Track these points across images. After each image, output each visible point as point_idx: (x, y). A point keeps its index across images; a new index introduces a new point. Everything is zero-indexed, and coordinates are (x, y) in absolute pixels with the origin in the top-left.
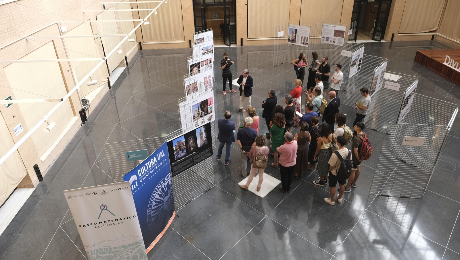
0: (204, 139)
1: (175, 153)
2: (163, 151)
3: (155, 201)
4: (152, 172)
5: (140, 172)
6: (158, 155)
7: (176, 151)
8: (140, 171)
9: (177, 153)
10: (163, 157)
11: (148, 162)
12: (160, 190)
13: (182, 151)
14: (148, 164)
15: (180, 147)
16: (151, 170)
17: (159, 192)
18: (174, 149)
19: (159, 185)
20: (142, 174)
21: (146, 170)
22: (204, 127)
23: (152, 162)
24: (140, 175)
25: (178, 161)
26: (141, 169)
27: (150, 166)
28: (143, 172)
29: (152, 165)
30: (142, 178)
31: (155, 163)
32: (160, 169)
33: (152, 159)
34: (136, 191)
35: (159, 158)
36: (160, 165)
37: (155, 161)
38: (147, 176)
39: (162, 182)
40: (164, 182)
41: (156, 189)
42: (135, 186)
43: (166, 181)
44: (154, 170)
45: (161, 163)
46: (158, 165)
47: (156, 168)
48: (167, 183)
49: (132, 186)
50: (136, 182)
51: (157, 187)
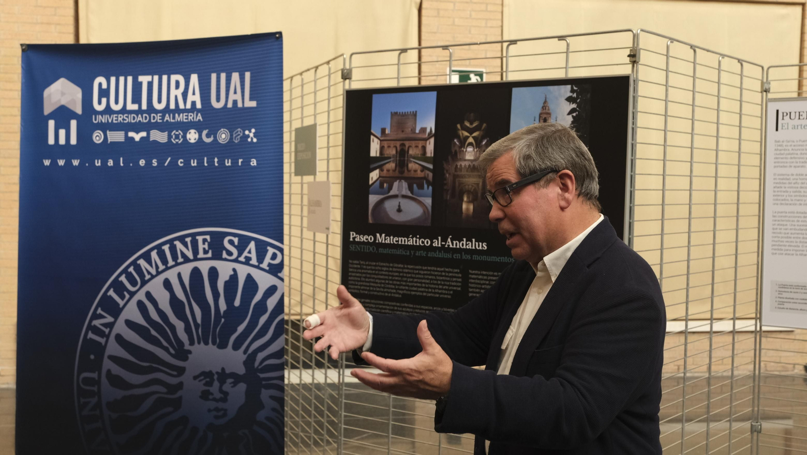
1: (374, 175)
2: (248, 75)
3: (141, 305)
4: (159, 136)
5: (104, 93)
7: (380, 168)
8: (104, 86)
9: (381, 186)
10: (240, 105)
11: (156, 78)
12: (186, 270)
13: (411, 188)
14: (150, 84)
15: (402, 157)
16: (161, 127)
17: (171, 275)
18: (375, 149)
19: (182, 239)
20: (108, 111)
21: (135, 107)
22: (575, 95)
23: (174, 92)
24: (100, 103)
25: (381, 238)
26: (113, 79)
27: (160, 101)
28: (117, 102)
29: (172, 106)
30: (105, 127)
31: (189, 106)
32: (211, 162)
33: (180, 78)
34: (61, 163)
35: (218, 100)
36: (215, 137)
37: (190, 98)
38: (133, 138)
39: (205, 241)
40: (217, 251)
41: (166, 248)
42: (62, 132)
43: (230, 253)
44: (177, 137)
45: (223, 136)
46: (205, 132)
47: (188, 136)
48: (234, 277)
49: (51, 123)
50: (74, 123)
51: (171, 242)
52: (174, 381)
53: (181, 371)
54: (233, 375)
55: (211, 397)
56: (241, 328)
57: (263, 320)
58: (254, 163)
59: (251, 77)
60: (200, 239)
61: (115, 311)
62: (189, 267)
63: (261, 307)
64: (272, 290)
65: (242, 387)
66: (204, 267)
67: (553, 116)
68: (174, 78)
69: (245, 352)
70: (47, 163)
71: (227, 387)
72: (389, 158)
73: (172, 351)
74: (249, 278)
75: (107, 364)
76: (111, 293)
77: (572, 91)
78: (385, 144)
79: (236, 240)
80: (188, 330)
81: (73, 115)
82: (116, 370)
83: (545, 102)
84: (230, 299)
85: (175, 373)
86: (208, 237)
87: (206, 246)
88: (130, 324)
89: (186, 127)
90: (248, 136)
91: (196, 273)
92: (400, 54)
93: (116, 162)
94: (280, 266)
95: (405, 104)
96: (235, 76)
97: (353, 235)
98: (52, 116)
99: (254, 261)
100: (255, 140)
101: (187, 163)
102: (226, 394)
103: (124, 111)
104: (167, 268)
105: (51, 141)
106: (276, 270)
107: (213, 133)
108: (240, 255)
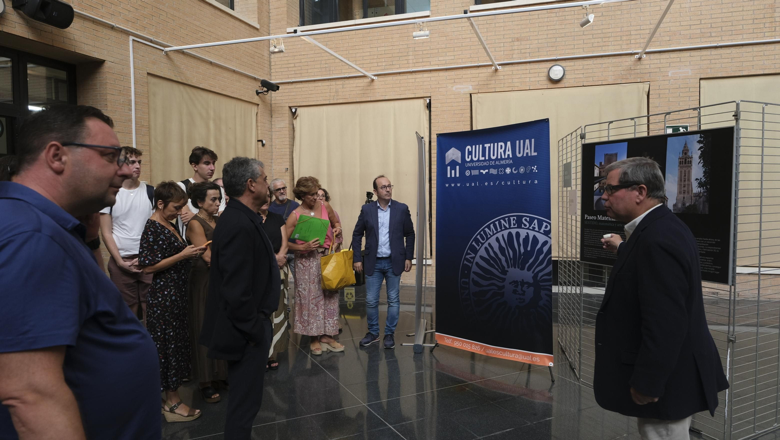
0: (696, 189)
1: (596, 186)
2: (533, 140)
4: (493, 171)
5: (470, 153)
6: (518, 142)
7: (599, 182)
8: (470, 150)
10: (529, 155)
11: (492, 144)
12: (506, 233)
14: (490, 148)
16: (494, 167)
17: (499, 235)
18: (596, 173)
19: (504, 219)
20: (472, 161)
21: (483, 158)
22: (702, 139)
23: (500, 151)
24: (468, 158)
25: (600, 218)
26: (474, 146)
27: (494, 155)
28: (475, 157)
29: (499, 157)
30: (470, 168)
31: (506, 157)
32: (516, 182)
33: (503, 144)
34: (453, 185)
35: (520, 153)
36: (518, 171)
37: (507, 153)
38: (482, 173)
39: (514, 219)
40: (519, 224)
41: (497, 223)
42: (453, 171)
43: (525, 225)
44: (501, 171)
45: (522, 170)
46: (514, 169)
47: (506, 171)
48: (527, 236)
49: (449, 168)
50: (458, 167)
51: (499, 220)
52: (500, 284)
53: (504, 280)
54: (527, 283)
55: (517, 293)
56: (531, 261)
57: (541, 257)
58: (536, 182)
59: (535, 141)
60: (512, 218)
61: (475, 251)
62: (507, 231)
63: (540, 251)
64: (545, 243)
65: (532, 289)
66: (514, 231)
67: (690, 151)
68: (500, 144)
69: (533, 272)
70: (447, 185)
71: (525, 288)
72: (604, 177)
73: (500, 271)
74: (534, 236)
75: (472, 276)
76: (474, 243)
77: (701, 137)
78: (602, 170)
79: (528, 219)
80: (507, 261)
81: (457, 164)
82: (476, 278)
83: (686, 144)
84: (525, 247)
85: (501, 281)
86: (515, 218)
87: (514, 222)
88: (481, 257)
89: (505, 166)
90: (533, 169)
91: (510, 234)
92: (609, 124)
93: (475, 184)
94: (550, 231)
95: (611, 149)
96: (527, 141)
97: (586, 216)
98: (449, 165)
99: (537, 229)
100: (536, 171)
101: (506, 183)
102: (524, 292)
103: (478, 160)
104: (497, 232)
105: (449, 176)
106: (547, 233)
107: (517, 169)
108: (530, 226)
